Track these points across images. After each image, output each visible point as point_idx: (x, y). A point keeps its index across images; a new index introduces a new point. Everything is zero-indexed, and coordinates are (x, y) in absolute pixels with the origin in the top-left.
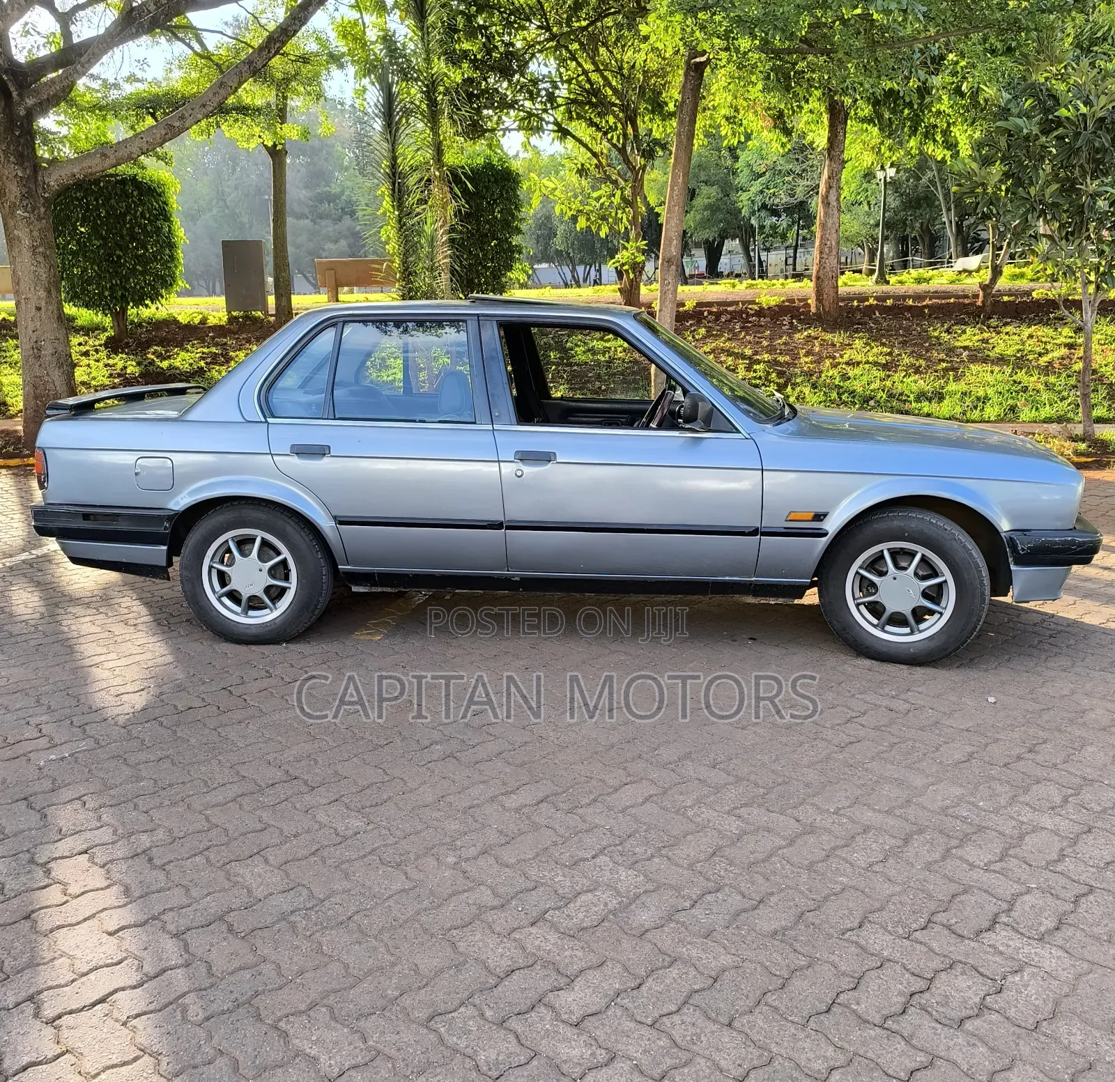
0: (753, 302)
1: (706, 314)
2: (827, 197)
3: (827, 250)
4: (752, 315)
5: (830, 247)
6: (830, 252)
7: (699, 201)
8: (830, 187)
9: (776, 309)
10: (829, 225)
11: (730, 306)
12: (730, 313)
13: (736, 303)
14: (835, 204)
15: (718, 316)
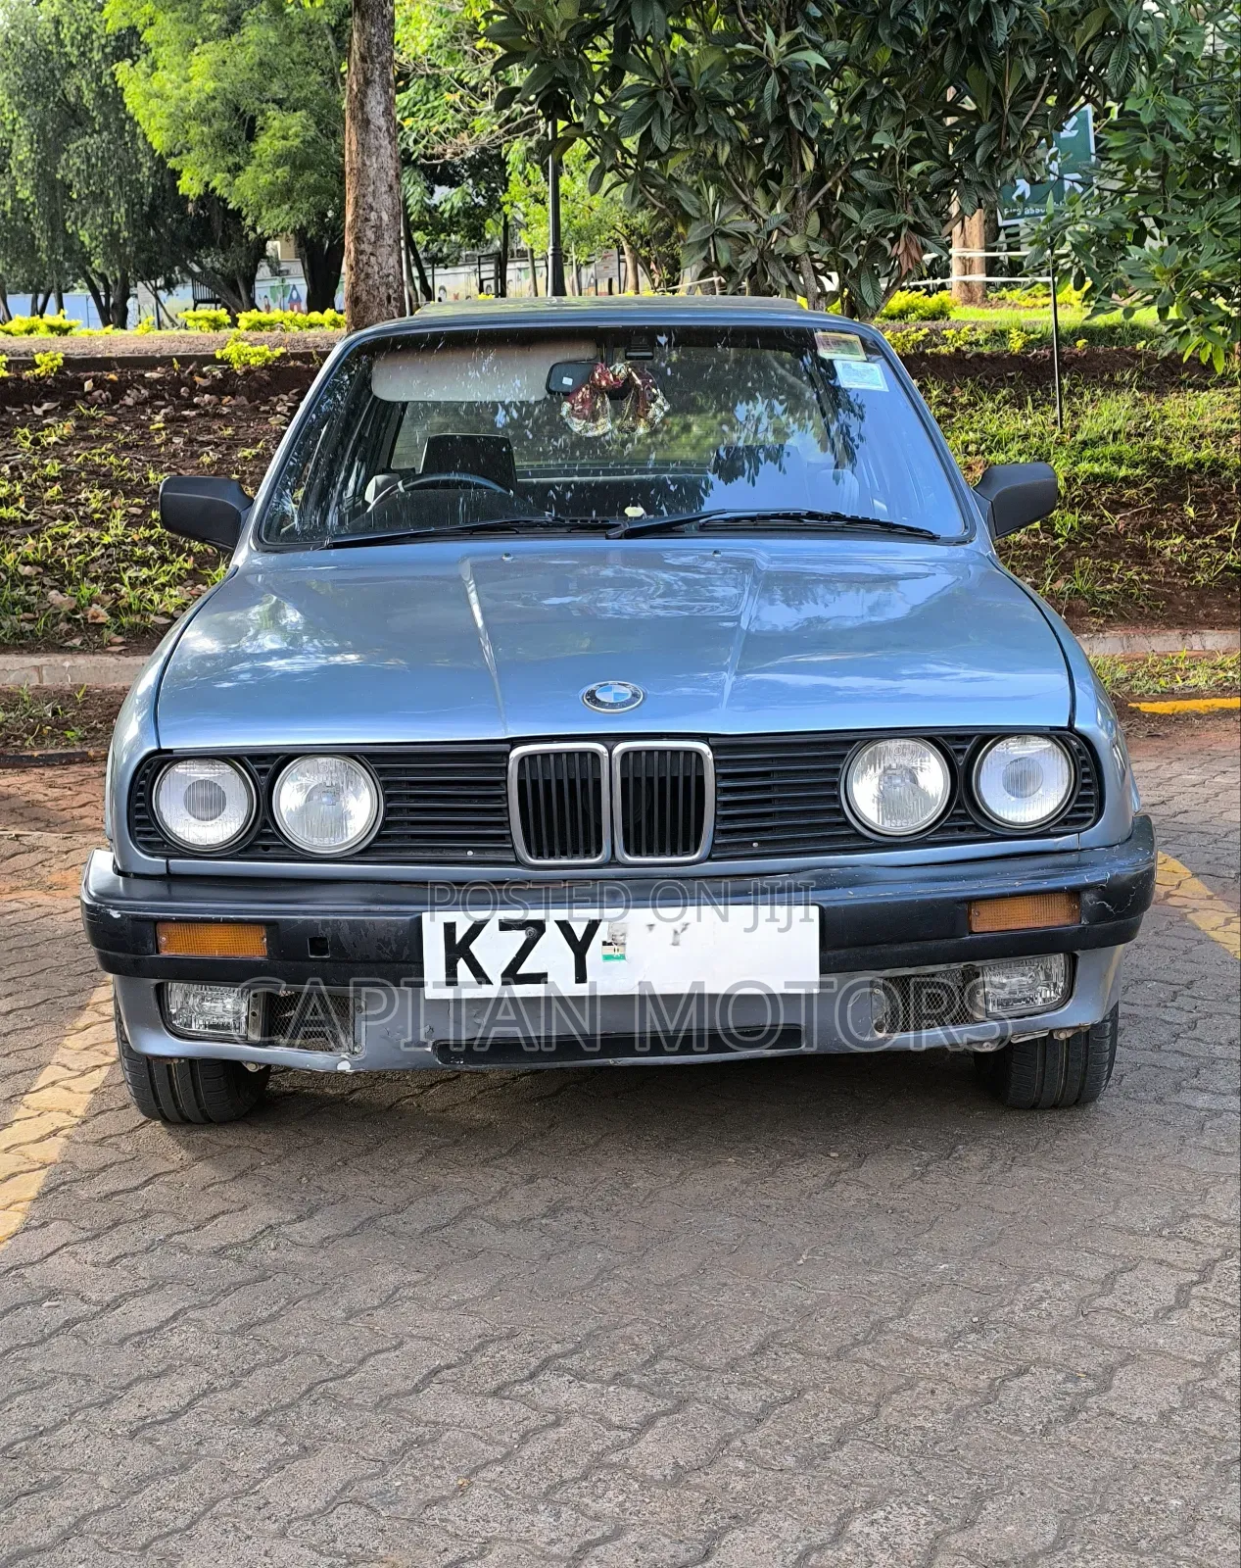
0: (211, 360)
1: (88, 385)
2: (362, 105)
3: (370, 234)
4: (205, 390)
5: (378, 228)
6: (379, 237)
7: (266, 145)
8: (368, 82)
9: (265, 375)
10: (372, 173)
11: (153, 368)
12: (150, 384)
13: (165, 361)
14: (382, 122)
15: (118, 390)
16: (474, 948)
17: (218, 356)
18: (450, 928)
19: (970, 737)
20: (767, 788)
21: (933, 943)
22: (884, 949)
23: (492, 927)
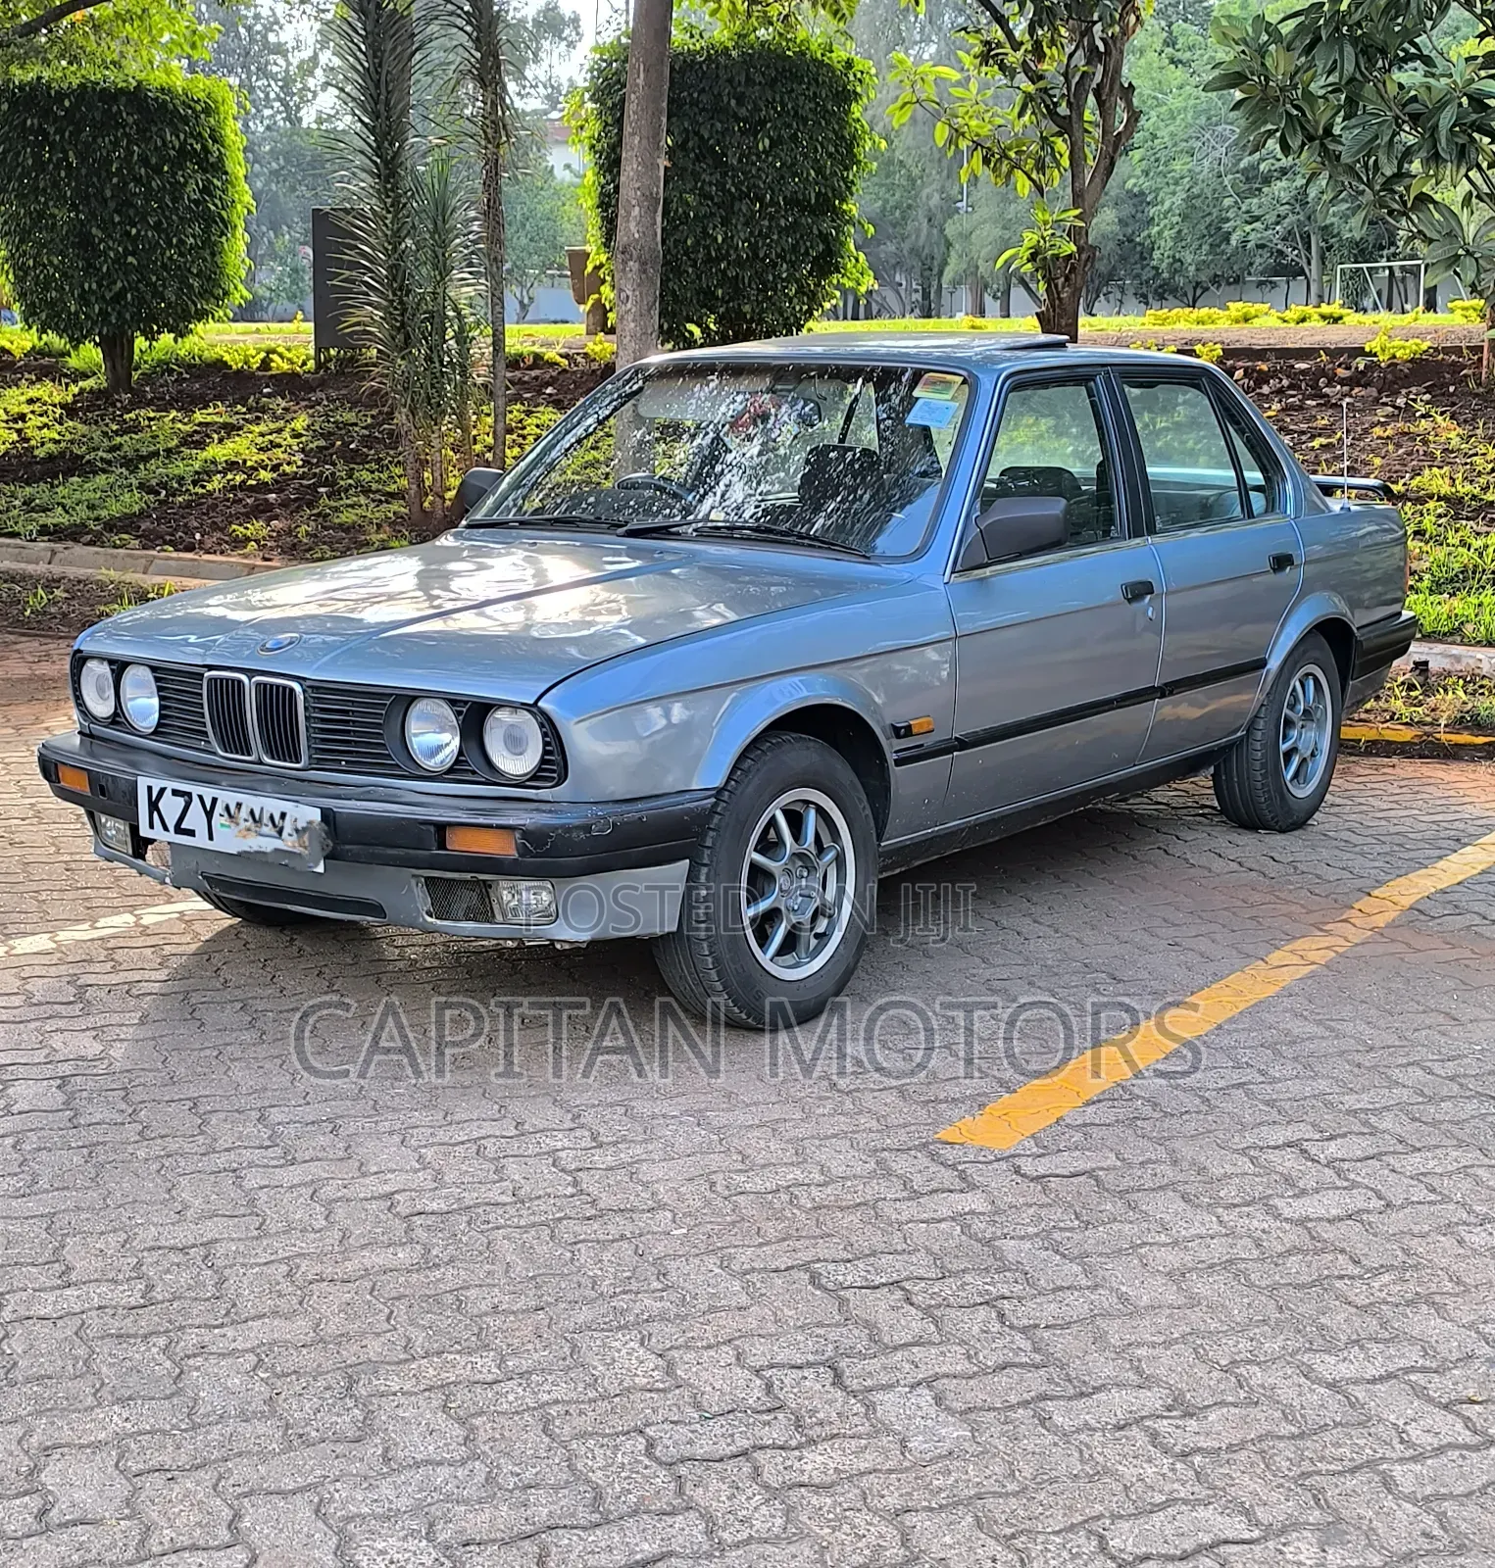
0: (1360, 352)
16: (160, 805)
17: (1367, 349)
18: (150, 789)
19: (466, 702)
20: (346, 722)
21: (411, 851)
22: (379, 850)
23: (168, 793)
